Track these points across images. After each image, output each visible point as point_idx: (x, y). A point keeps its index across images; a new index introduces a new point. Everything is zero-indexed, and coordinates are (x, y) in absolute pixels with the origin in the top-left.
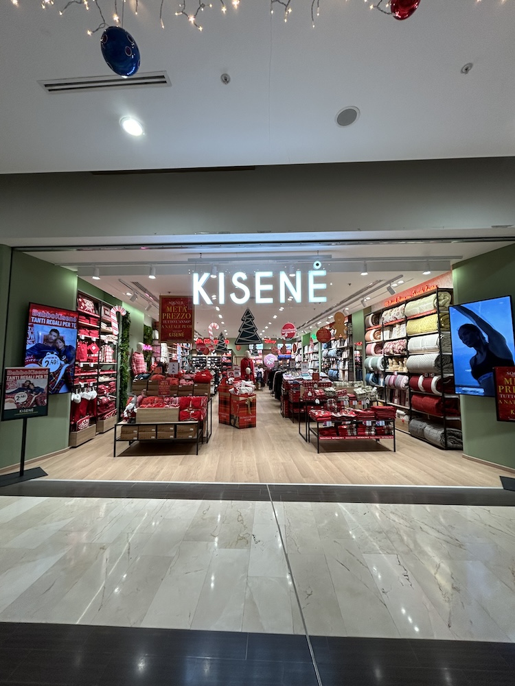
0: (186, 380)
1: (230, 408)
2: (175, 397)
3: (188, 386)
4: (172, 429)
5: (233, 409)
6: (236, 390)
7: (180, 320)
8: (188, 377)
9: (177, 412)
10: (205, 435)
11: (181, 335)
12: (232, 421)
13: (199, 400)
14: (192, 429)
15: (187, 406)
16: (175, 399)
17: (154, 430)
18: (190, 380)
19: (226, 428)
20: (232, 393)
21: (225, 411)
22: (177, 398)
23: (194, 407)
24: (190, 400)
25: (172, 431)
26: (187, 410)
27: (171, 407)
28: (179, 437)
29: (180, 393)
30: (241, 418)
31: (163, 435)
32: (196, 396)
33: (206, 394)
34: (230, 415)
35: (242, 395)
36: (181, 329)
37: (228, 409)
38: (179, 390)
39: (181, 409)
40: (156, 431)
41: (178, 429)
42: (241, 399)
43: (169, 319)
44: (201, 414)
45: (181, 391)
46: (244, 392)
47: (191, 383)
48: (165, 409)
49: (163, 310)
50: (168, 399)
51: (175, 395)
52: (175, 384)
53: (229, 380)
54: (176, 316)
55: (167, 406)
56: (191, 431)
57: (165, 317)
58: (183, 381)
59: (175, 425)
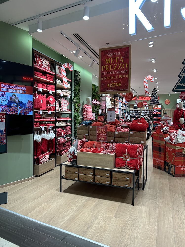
0: (122, 127)
1: (165, 155)
2: (112, 143)
3: (124, 133)
4: (108, 175)
5: (167, 156)
6: (171, 139)
7: (118, 70)
8: (124, 124)
9: (113, 159)
10: (141, 182)
11: (119, 85)
12: (167, 168)
13: (135, 148)
14: (128, 178)
15: (123, 154)
16: (111, 145)
17: (92, 174)
18: (126, 127)
19: (161, 174)
20: (167, 141)
21: (159, 157)
22: (114, 144)
23: (130, 155)
24: (126, 147)
25: (107, 177)
26: (122, 157)
27: (107, 154)
28: (115, 184)
29: (116, 139)
30: (177, 166)
31: (100, 179)
32: (132, 143)
33: (143, 142)
34: (165, 162)
35: (179, 145)
36: (119, 79)
37: (163, 156)
38: (116, 137)
39: (116, 156)
40: (94, 175)
41: (113, 176)
42: (177, 148)
43: (107, 71)
44: (137, 163)
45: (117, 138)
46: (180, 141)
47: (127, 130)
48: (101, 155)
49: (102, 63)
50: (105, 145)
51: (113, 141)
52: (111, 131)
53: (164, 128)
54: (114, 67)
55: (104, 152)
56: (127, 180)
57: (104, 69)
58: (119, 128)
59: (111, 172)
